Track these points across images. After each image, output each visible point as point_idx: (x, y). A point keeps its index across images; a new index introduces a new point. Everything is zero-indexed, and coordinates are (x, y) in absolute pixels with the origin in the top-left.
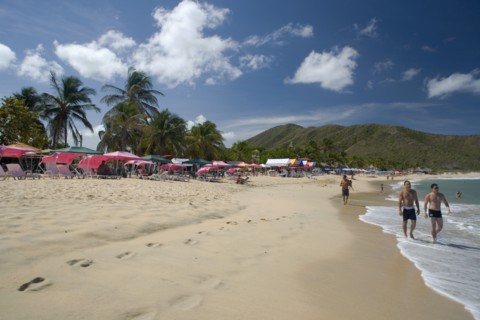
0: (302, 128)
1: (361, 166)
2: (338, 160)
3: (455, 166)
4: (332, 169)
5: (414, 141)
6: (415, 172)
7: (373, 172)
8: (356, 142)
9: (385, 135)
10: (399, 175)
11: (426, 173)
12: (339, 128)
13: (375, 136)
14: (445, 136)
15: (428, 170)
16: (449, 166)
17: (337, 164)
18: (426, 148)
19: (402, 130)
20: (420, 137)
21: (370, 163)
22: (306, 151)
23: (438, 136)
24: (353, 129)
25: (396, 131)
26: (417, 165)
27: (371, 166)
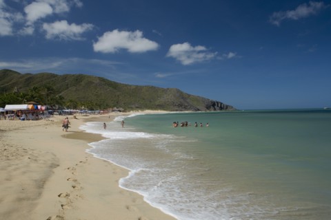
0: (19, 74)
1: (75, 107)
2: (58, 103)
3: (137, 106)
4: (54, 110)
5: (111, 88)
6: (113, 111)
7: (86, 112)
8: (68, 88)
9: (90, 83)
10: (103, 113)
11: (120, 111)
12: (54, 76)
13: (83, 83)
14: (130, 86)
15: (121, 109)
16: (133, 106)
17: (57, 106)
18: (118, 93)
19: (102, 80)
20: (114, 86)
21: (82, 105)
22: (32, 96)
23: (126, 85)
24: (65, 77)
25: (98, 81)
26: (114, 106)
27: (83, 107)
